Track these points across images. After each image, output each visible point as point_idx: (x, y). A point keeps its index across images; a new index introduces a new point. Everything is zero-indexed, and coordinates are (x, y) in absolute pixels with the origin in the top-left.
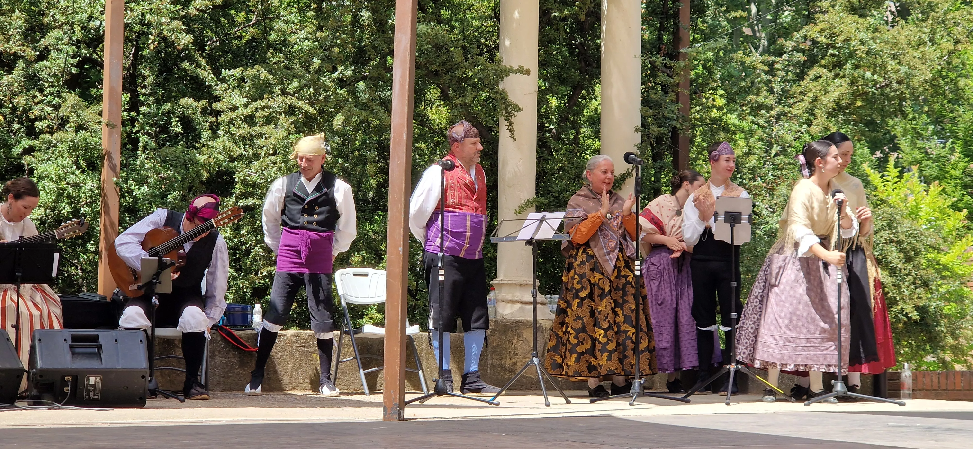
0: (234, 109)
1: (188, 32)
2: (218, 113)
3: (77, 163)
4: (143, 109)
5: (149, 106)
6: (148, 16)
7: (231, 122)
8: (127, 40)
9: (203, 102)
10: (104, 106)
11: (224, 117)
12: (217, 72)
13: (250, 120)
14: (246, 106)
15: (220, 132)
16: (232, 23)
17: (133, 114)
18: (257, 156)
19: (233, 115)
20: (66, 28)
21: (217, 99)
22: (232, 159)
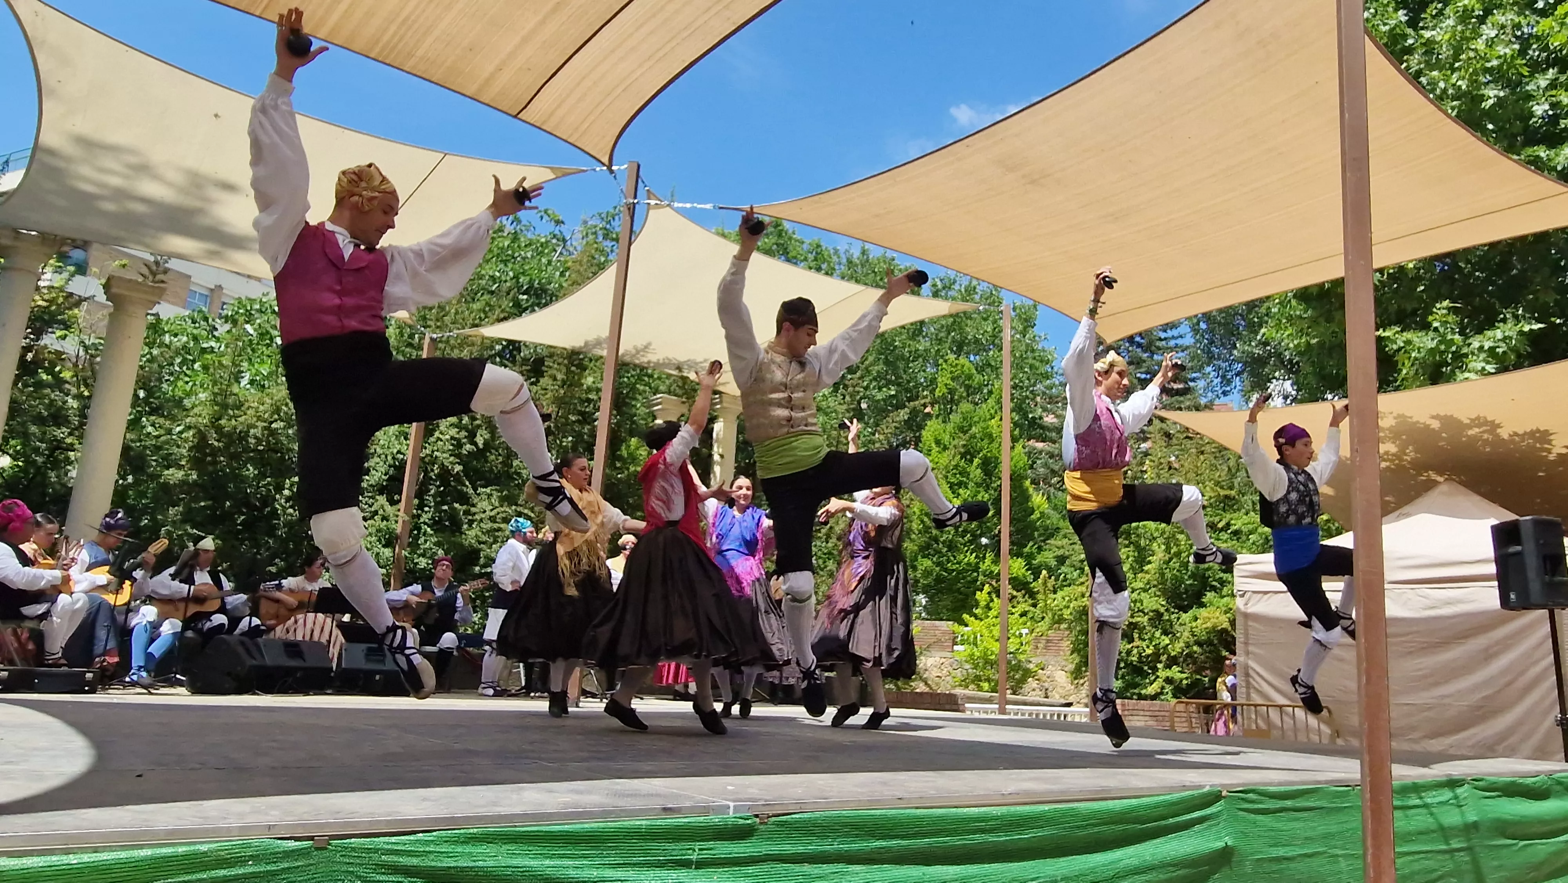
0: (485, 512)
1: (459, 464)
2: (474, 514)
3: (379, 540)
4: (426, 509)
5: (430, 507)
6: (436, 453)
7: (481, 520)
8: (420, 467)
9: (465, 507)
10: (402, 505)
11: (477, 517)
12: (475, 490)
13: (493, 519)
14: (492, 510)
15: (474, 526)
16: (486, 461)
17: (419, 512)
18: (495, 542)
19: (483, 516)
20: (383, 456)
21: (474, 506)
22: (480, 543)
